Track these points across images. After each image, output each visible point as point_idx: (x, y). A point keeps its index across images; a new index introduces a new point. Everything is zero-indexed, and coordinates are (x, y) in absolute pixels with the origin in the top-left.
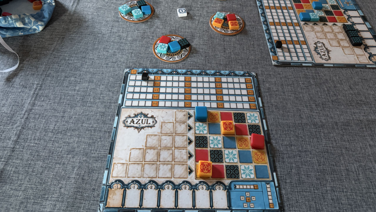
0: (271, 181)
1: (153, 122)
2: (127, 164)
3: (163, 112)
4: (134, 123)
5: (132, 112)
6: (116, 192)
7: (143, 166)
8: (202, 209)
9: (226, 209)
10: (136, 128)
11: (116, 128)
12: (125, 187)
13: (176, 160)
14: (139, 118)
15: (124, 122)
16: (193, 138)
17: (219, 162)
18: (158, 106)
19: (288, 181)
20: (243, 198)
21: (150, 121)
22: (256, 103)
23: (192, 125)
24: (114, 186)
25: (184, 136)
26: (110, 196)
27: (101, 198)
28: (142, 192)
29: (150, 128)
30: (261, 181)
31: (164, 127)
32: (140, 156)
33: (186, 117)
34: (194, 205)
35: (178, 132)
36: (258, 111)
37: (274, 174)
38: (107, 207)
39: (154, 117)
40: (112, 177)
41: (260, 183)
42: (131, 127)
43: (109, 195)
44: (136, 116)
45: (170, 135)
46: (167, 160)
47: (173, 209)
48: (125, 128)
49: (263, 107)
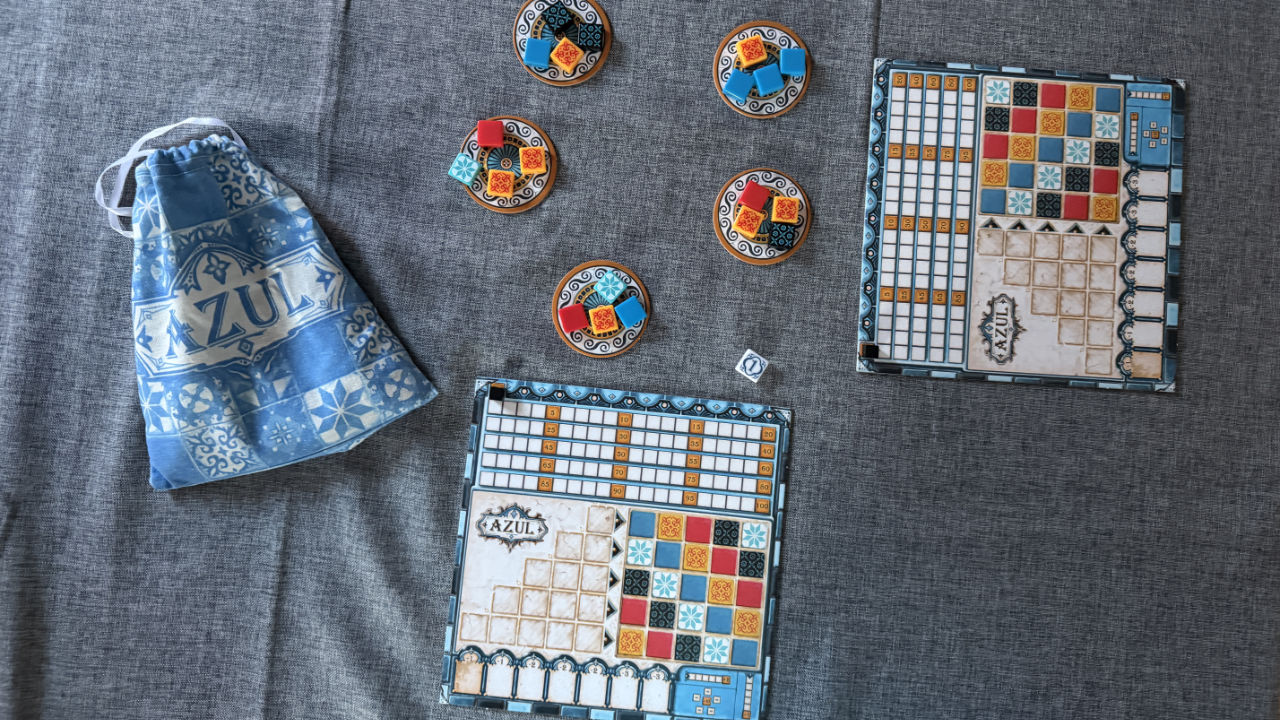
0: (758, 672)
1: (540, 530)
2: (488, 616)
3: (563, 506)
4: (499, 530)
5: (497, 501)
6: (470, 667)
7: (519, 624)
8: (620, 710)
9: (665, 714)
10: (505, 540)
11: (464, 537)
12: (486, 660)
13: (582, 617)
14: (510, 518)
15: (480, 525)
16: (620, 574)
17: (665, 627)
18: (551, 492)
20: (697, 698)
21: (534, 526)
22: (772, 498)
23: (621, 544)
24: (466, 656)
25: (601, 566)
26: (460, 673)
27: (444, 677)
28: (516, 671)
29: (532, 544)
30: (738, 671)
31: (561, 544)
32: (514, 603)
33: (610, 522)
34: (608, 702)
35: (590, 558)
36: (770, 520)
37: (768, 659)
38: (455, 693)
39: (543, 517)
40: (461, 639)
41: (735, 673)
42: (493, 537)
43: (457, 671)
44: (504, 512)
45: (574, 564)
46: (565, 616)
47: (571, 705)
48: (482, 539)
49: (785, 510)
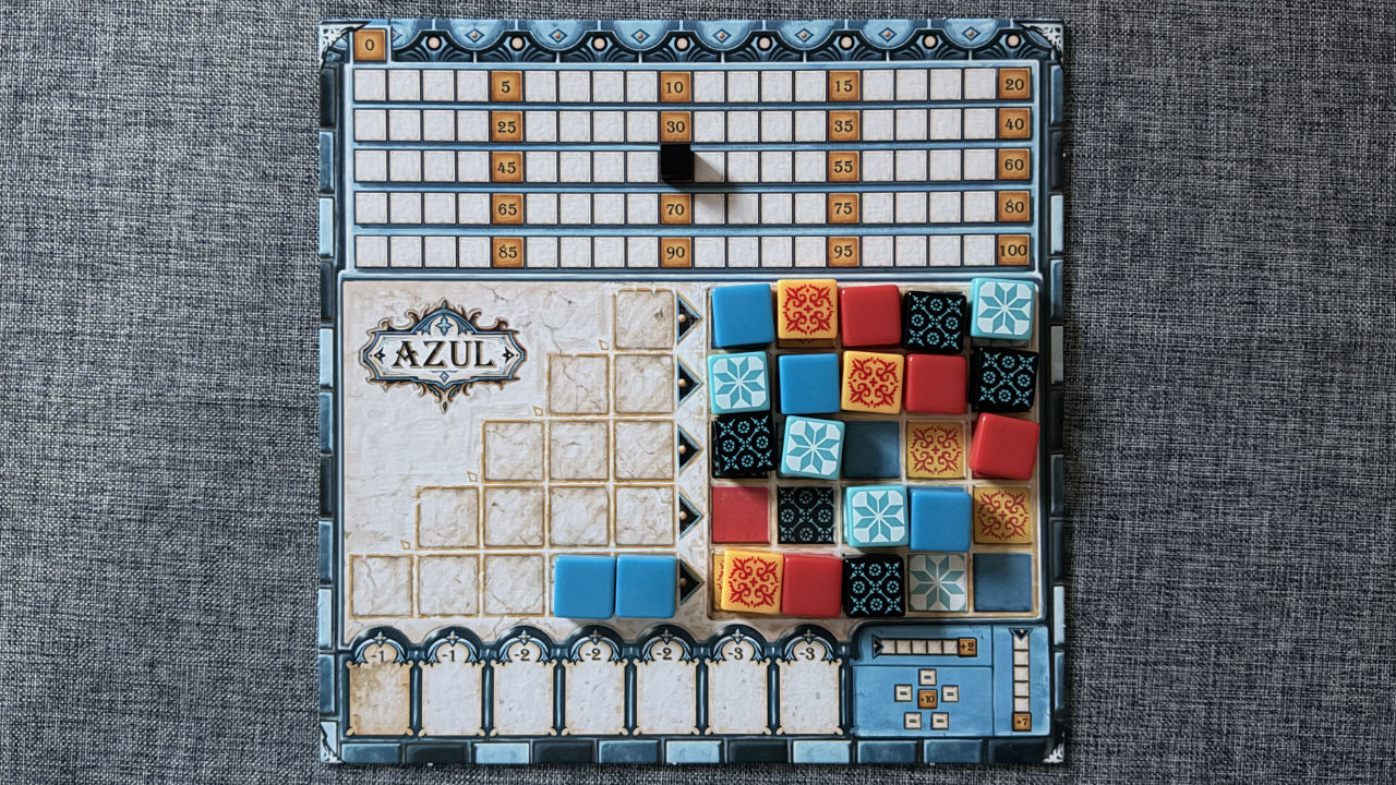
0: (1039, 623)
1: (507, 355)
2: (411, 557)
3: (554, 298)
4: (414, 364)
5: (400, 301)
6: (380, 676)
7: (481, 566)
8: (732, 737)
9: (834, 737)
10: (430, 386)
11: (335, 388)
12: (416, 656)
13: (625, 538)
15: (368, 357)
16: (701, 436)
17: (813, 542)
18: (524, 268)
19: (1112, 620)
20: (905, 694)
21: (494, 348)
22: (1035, 230)
23: (696, 368)
24: (368, 653)
25: (658, 422)
26: (357, 692)
27: (325, 703)
28: (488, 672)
29: (494, 387)
30: (992, 624)
31: (561, 380)
32: (466, 523)
33: (667, 323)
34: (702, 723)
35: (628, 406)
36: (1035, 280)
37: (1059, 592)
38: (353, 736)
39: (511, 327)
40: (354, 616)
41: (986, 631)
42: (403, 381)
43: (353, 689)
44: (420, 323)
45: (592, 422)
46: (585, 539)
47: (620, 736)
48: (378, 387)
49: (1065, 254)
